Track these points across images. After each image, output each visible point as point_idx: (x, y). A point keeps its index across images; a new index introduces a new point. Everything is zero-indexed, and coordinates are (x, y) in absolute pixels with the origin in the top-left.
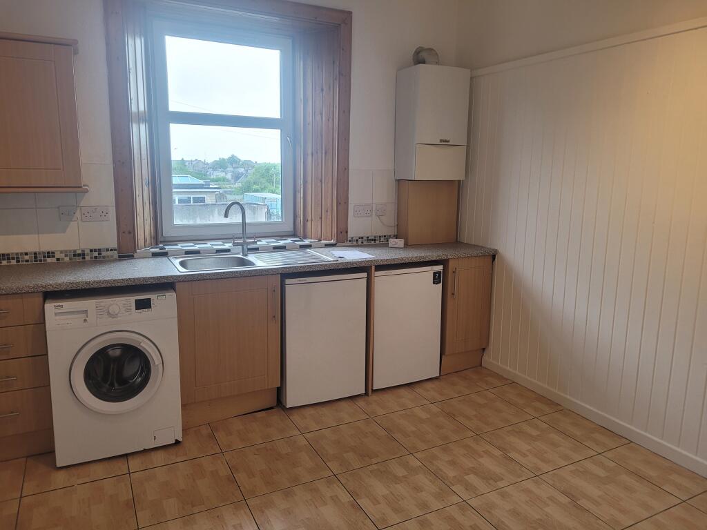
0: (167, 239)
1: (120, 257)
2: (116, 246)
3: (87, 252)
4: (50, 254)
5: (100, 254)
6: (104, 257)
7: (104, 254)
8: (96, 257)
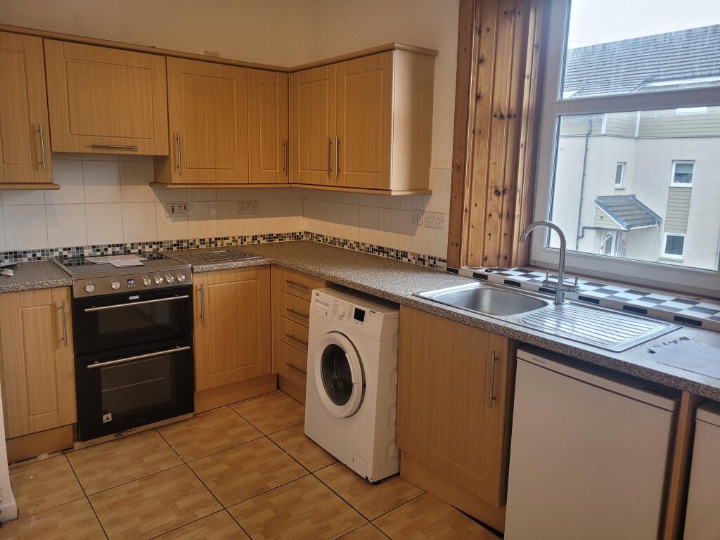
0: (537, 265)
1: (448, 269)
2: (445, 257)
3: (427, 258)
4: (405, 254)
5: (435, 262)
6: (437, 267)
7: (438, 263)
8: (432, 266)
